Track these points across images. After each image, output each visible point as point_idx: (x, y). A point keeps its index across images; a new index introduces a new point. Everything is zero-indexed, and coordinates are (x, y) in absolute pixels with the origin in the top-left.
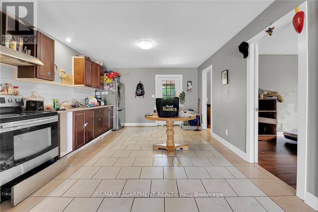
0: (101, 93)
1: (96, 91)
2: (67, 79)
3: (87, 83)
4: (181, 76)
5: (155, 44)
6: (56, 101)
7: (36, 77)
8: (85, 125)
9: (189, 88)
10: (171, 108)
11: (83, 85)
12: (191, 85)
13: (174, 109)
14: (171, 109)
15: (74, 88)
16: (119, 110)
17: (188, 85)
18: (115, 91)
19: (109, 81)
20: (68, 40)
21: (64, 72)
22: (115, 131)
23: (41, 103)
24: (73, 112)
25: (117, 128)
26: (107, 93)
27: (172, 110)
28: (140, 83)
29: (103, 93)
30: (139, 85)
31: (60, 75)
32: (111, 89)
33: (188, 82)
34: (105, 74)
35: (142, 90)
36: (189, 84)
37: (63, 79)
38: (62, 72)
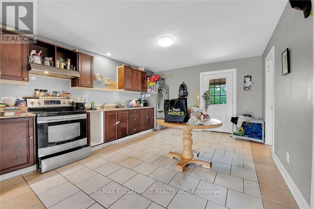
0: (145, 96)
1: (141, 94)
2: (112, 86)
3: (127, 87)
4: (235, 70)
5: (175, 39)
6: (92, 102)
7: (78, 86)
8: (117, 123)
9: (247, 85)
10: (178, 111)
11: (123, 90)
12: (250, 81)
13: (181, 114)
14: (177, 113)
15: (118, 92)
16: (159, 112)
17: (245, 82)
18: (155, 93)
19: (151, 84)
20: (109, 54)
21: (109, 80)
22: (156, 131)
23: (82, 105)
24: (104, 112)
25: (158, 128)
26: (149, 95)
27: (179, 114)
28: (183, 83)
29: (146, 96)
30: (181, 85)
31: (106, 83)
32: (152, 91)
33: (245, 76)
34: (148, 78)
35: (184, 92)
36: (248, 80)
37: (108, 86)
38: (107, 80)
